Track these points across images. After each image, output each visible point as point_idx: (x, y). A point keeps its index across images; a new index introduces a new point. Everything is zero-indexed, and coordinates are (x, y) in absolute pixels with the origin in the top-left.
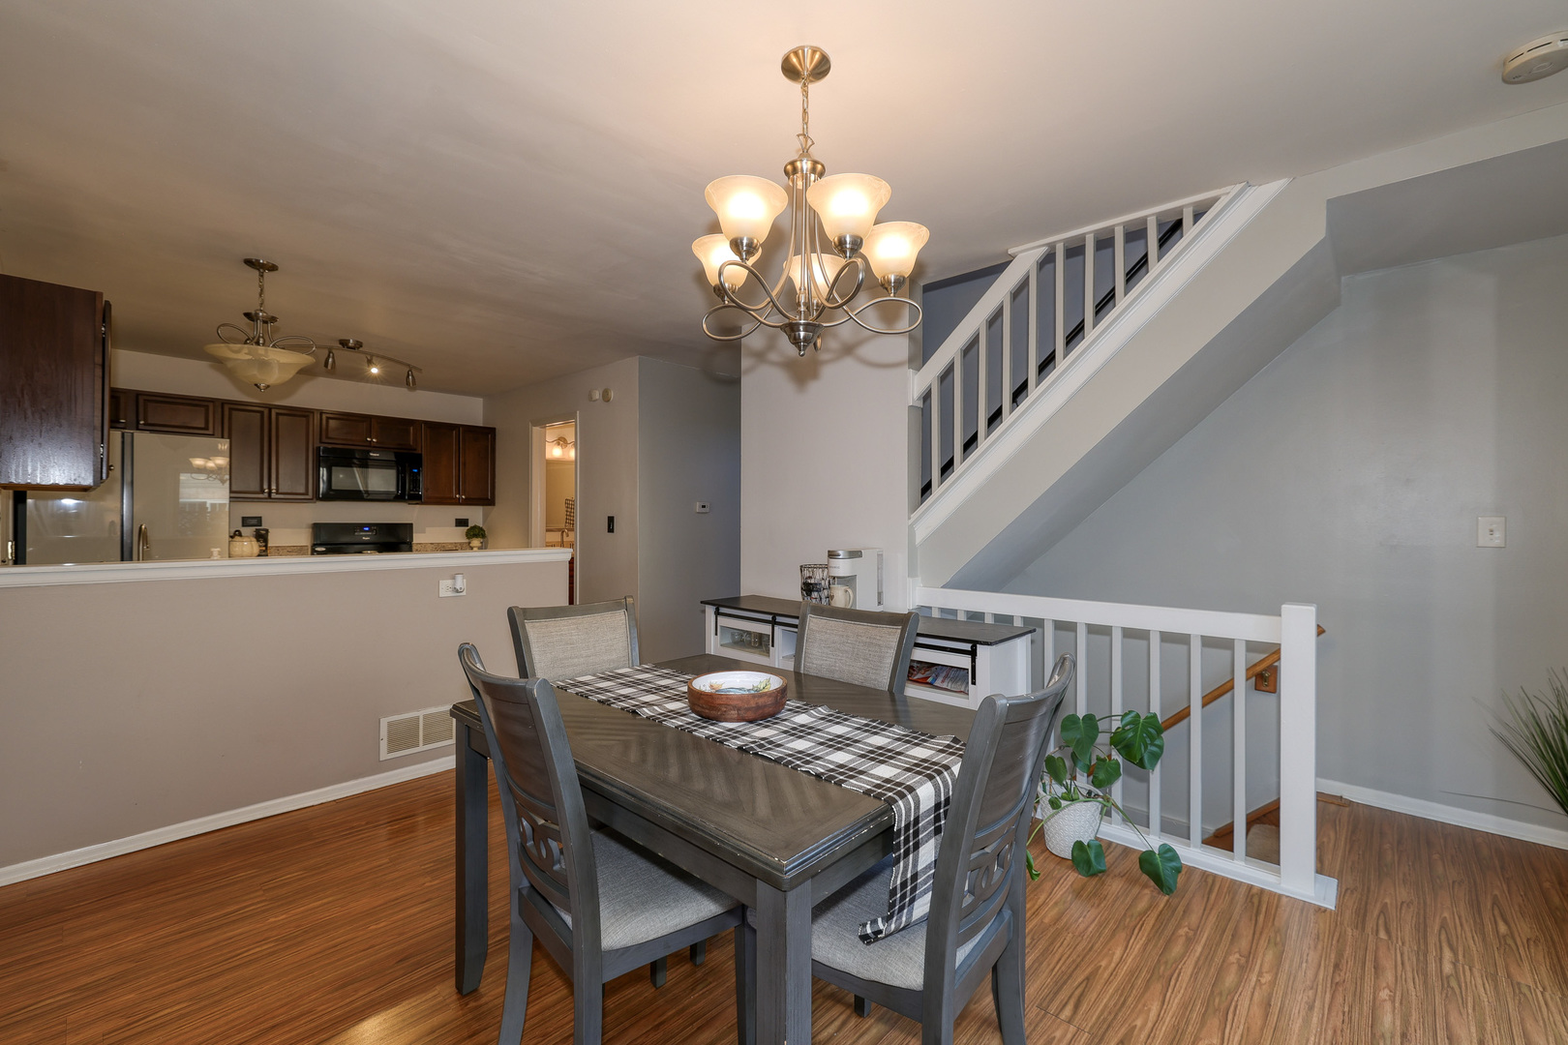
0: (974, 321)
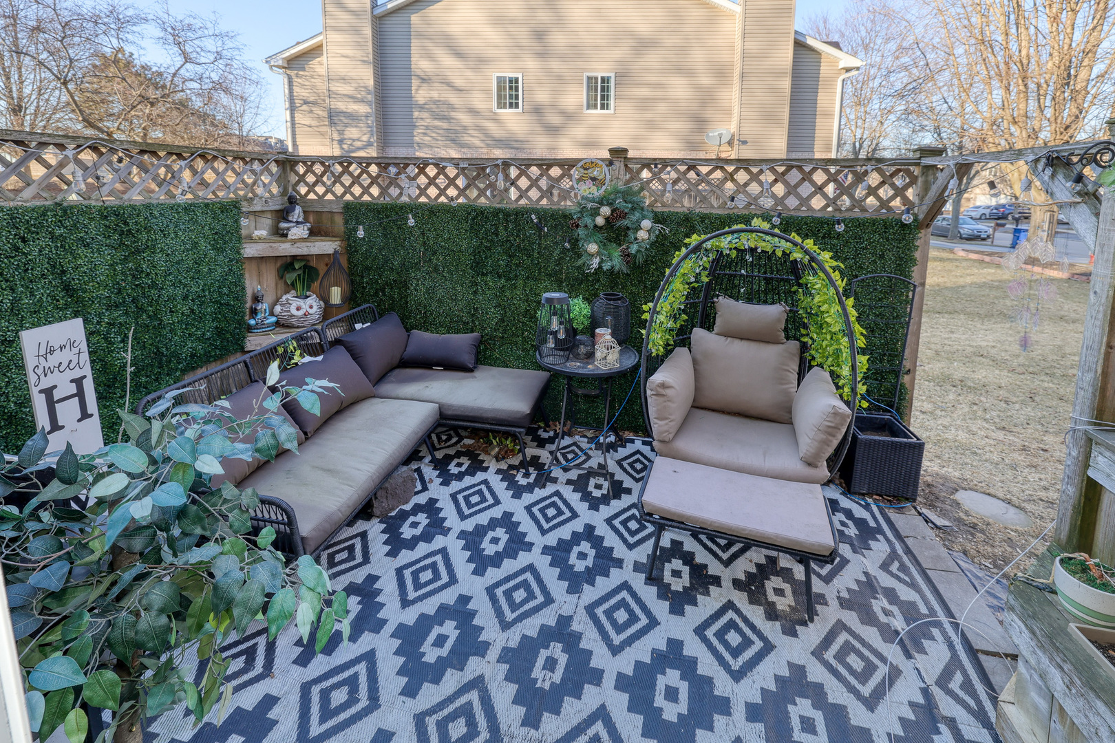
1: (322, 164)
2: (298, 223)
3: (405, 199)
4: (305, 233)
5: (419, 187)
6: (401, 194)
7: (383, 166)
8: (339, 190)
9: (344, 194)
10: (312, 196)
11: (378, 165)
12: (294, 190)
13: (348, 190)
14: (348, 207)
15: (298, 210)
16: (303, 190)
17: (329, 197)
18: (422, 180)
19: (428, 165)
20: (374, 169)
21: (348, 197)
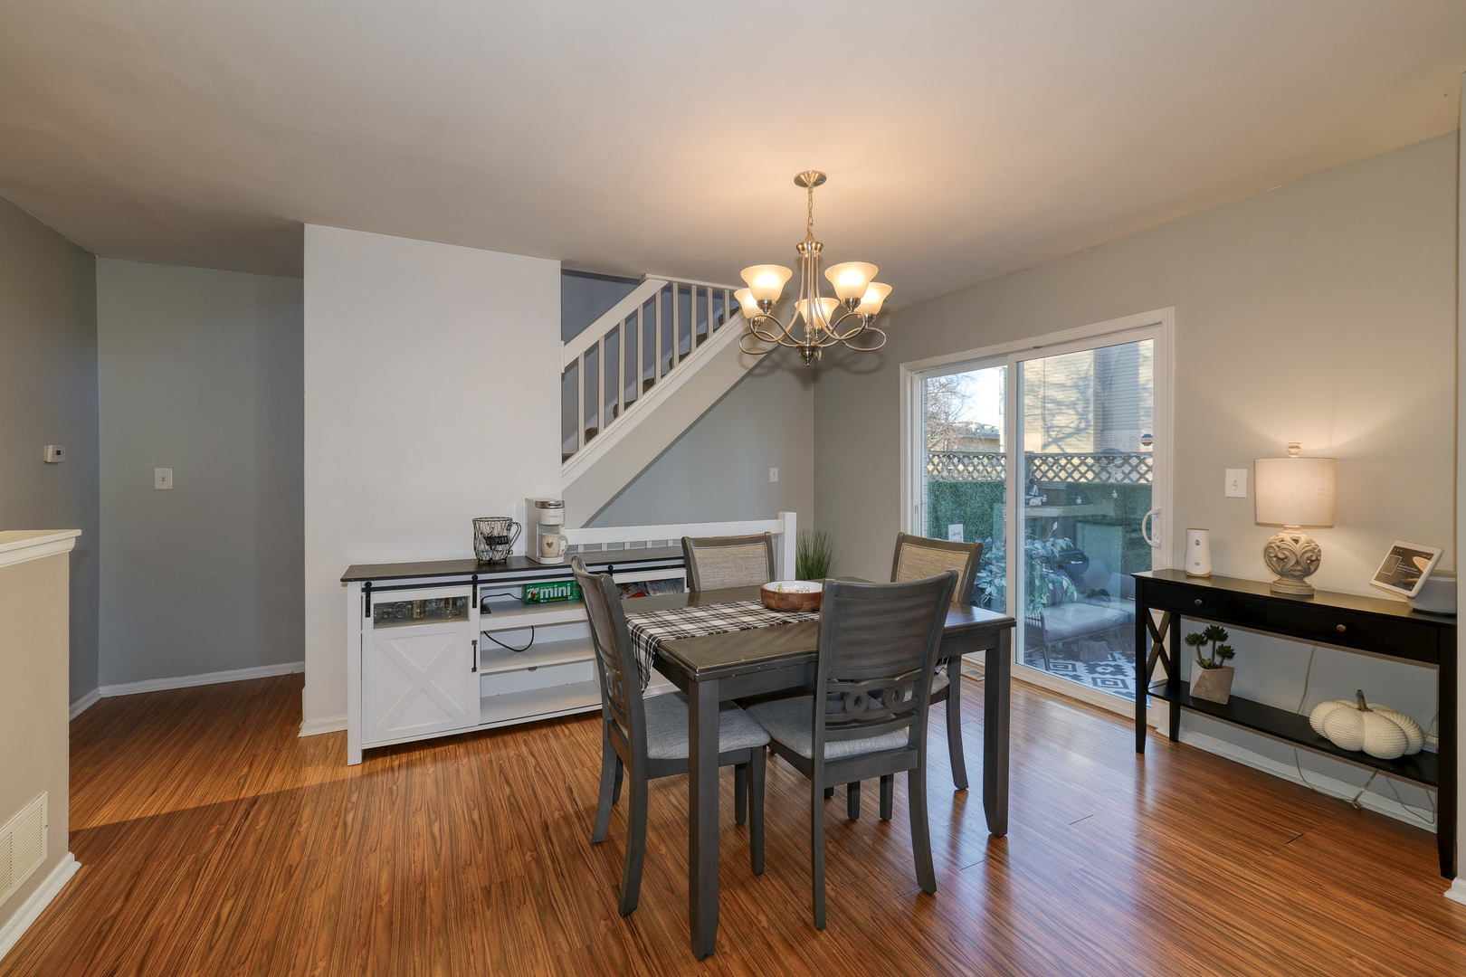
0: (615, 316)
1: (1053, 458)
2: (1035, 496)
3: (1112, 481)
4: (1040, 503)
5: (1123, 473)
6: (1109, 478)
7: (1097, 458)
8: (1063, 475)
9: (1067, 478)
10: (1044, 479)
11: (1094, 458)
12: (1033, 475)
13: (1070, 475)
14: (1070, 485)
15: (1035, 487)
16: (1038, 475)
17: (1057, 479)
18: (1127, 468)
19: (1132, 457)
20: (1090, 461)
21: (1070, 480)
